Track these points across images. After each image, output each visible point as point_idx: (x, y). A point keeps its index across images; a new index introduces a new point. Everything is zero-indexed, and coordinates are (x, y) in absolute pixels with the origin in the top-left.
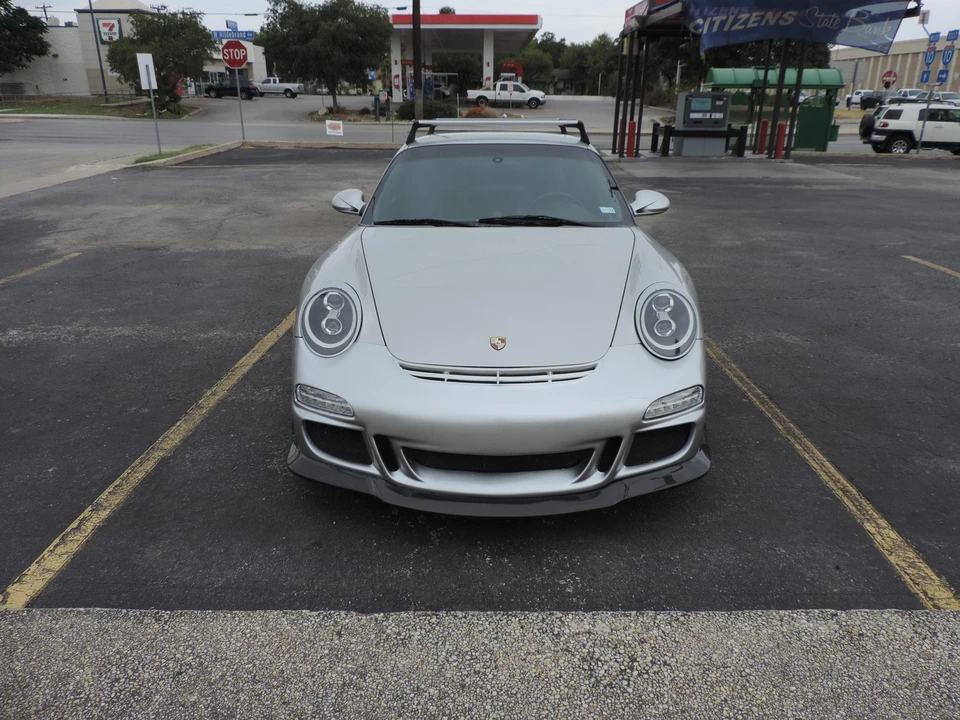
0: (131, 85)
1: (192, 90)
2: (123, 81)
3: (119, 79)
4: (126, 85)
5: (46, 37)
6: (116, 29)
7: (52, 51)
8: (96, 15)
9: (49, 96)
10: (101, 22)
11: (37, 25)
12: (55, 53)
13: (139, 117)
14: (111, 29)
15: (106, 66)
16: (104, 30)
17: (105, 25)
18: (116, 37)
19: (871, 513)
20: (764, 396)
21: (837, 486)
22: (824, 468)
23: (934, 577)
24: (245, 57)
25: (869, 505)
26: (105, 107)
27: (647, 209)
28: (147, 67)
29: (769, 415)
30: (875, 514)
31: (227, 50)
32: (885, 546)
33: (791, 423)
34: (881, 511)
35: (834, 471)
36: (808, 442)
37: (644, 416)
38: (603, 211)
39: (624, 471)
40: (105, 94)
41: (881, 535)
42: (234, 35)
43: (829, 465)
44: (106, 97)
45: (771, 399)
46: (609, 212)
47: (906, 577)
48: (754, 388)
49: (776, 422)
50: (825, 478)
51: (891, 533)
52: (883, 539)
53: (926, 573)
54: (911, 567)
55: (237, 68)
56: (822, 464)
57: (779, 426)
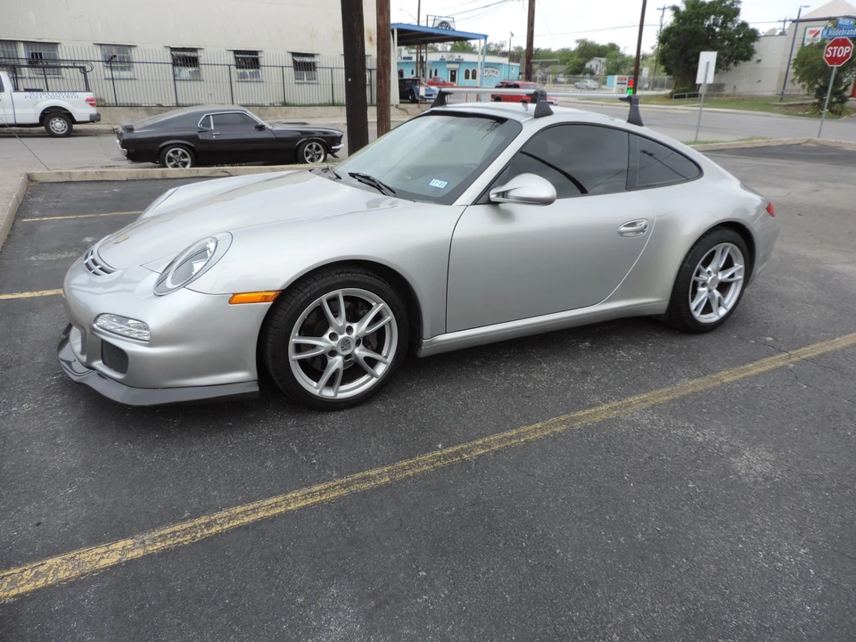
0: (804, 86)
2: (796, 82)
3: (793, 81)
4: (799, 86)
5: (756, 45)
6: (819, 37)
7: (756, 57)
8: (800, 24)
9: (741, 95)
10: (808, 30)
11: (753, 35)
12: (759, 58)
13: (799, 115)
14: (815, 35)
15: (792, 71)
16: (809, 36)
17: (811, 32)
18: (816, 42)
19: (159, 544)
20: (465, 456)
21: (221, 518)
22: (265, 509)
23: (15, 592)
24: (848, 54)
25: (179, 543)
26: (776, 105)
27: (511, 194)
28: (708, 63)
29: (405, 464)
30: (155, 548)
31: (831, 48)
32: (82, 556)
33: (391, 480)
34: (165, 553)
35: (261, 514)
36: (337, 494)
37: (95, 321)
38: (431, 184)
39: (98, 364)
40: (782, 94)
41: (105, 553)
42: (843, 32)
43: (278, 511)
44: (782, 97)
45: (464, 461)
46: (437, 185)
47: (18, 571)
48: (489, 447)
49: (386, 469)
50: (239, 509)
51: (112, 559)
52: (97, 554)
53: (22, 585)
54: (37, 574)
55: (835, 66)
56: (277, 505)
57: (373, 472)
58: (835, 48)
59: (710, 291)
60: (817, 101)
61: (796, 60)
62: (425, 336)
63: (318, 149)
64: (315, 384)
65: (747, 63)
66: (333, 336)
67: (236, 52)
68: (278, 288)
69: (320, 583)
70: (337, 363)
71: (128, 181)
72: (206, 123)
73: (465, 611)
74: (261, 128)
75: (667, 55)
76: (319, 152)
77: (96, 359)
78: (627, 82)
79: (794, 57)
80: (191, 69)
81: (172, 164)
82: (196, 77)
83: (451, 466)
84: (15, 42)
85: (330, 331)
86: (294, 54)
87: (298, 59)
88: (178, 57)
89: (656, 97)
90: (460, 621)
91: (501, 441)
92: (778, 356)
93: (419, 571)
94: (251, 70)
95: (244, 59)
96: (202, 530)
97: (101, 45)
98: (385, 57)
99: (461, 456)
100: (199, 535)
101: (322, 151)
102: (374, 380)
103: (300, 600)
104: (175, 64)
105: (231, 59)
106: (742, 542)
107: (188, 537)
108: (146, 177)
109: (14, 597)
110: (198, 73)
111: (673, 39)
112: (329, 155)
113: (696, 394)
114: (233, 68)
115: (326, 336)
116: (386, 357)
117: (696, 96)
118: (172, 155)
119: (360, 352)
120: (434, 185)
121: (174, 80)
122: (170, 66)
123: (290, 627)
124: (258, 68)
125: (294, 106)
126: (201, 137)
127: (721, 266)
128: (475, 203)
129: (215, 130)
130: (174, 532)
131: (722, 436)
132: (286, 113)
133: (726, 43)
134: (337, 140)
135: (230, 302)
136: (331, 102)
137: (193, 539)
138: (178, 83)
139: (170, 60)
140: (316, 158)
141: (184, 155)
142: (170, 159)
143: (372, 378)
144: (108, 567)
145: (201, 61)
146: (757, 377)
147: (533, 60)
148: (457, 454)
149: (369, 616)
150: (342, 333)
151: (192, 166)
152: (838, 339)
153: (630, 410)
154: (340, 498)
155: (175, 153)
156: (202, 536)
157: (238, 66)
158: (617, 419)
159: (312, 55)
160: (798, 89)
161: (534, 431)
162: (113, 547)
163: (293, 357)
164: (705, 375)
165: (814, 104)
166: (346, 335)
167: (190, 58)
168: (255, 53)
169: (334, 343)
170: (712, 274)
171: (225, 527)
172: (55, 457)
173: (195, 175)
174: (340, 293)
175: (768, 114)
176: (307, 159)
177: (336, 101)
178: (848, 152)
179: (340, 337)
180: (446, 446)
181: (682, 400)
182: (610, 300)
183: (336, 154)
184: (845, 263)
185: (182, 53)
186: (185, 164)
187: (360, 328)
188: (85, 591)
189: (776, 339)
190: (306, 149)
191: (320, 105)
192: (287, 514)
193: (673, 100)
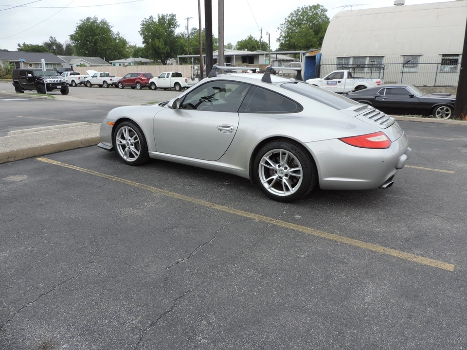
59: (279, 176)
62: (149, 150)
63: (447, 110)
64: (123, 154)
70: (126, 149)
74: (412, 96)
84: (366, 57)
88: (447, 59)
97: (404, 56)
101: (450, 112)
102: (135, 159)
104: (442, 64)
119: (131, 148)
129: (385, 96)
135: (108, 124)
138: (439, 74)
139: (440, 62)
140: (444, 116)
163: (117, 143)
166: (128, 141)
169: (125, 142)
170: (280, 167)
174: (126, 127)
176: (438, 115)
187: (132, 140)
190: (439, 110)
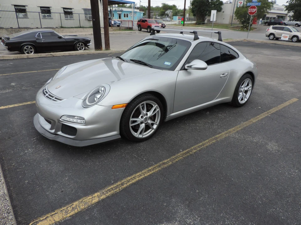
0: (238, 21)
1: (260, 23)
2: (236, 19)
3: (235, 19)
5: (222, 7)
6: (242, 4)
7: (223, 10)
9: (218, 24)
10: (239, 2)
11: (221, 3)
13: (237, 30)
14: (241, 4)
15: (234, 15)
16: (239, 4)
17: (240, 2)
18: (241, 6)
19: (109, 193)
20: (191, 153)
21: (125, 182)
22: (138, 177)
23: (69, 215)
24: (255, 11)
25: (115, 191)
26: (230, 27)
27: (192, 66)
28: (214, 14)
29: (174, 157)
30: (109, 194)
31: (250, 9)
32: (85, 200)
33: (172, 163)
34: (113, 195)
35: (137, 179)
36: (158, 169)
37: (61, 118)
38: (165, 63)
39: (60, 133)
40: (231, 23)
41: (92, 198)
42: (254, 4)
43: (142, 177)
44: (231, 24)
45: (191, 155)
46: (167, 64)
47: (65, 208)
48: (196, 149)
49: (169, 160)
50: (129, 178)
51: (96, 200)
52: (90, 199)
53: (70, 213)
54: (73, 208)
55: (252, 15)
56: (140, 175)
57: (165, 161)
58: (252, 9)
59: (243, 93)
60: (242, 25)
61: (236, 12)
62: (167, 115)
63: (82, 45)
64: (136, 134)
65: (220, 12)
66: (142, 117)
67: (41, 7)
68: (127, 103)
69: (168, 198)
70: (143, 126)
71: (14, 59)
72: (39, 35)
73: (215, 200)
74: (60, 38)
75: (194, 9)
76: (82, 46)
77: (59, 131)
78: (181, 19)
79: (235, 11)
80: (23, 14)
81: (26, 52)
82: (26, 17)
83: (188, 156)
85: (141, 116)
86: (64, 8)
87: (66, 10)
88: (17, 9)
89: (191, 24)
90: (215, 203)
91: (199, 147)
92: (265, 113)
93: (196, 191)
94: (48, 14)
95: (45, 10)
96: (121, 186)
98: (106, 11)
99: (189, 153)
100: (121, 188)
101: (83, 46)
102: (153, 130)
103: (165, 204)
104: (16, 12)
105: (39, 10)
106: (280, 170)
107: (118, 189)
108: (21, 58)
109: (70, 216)
110: (26, 15)
111: (196, 4)
112: (86, 47)
113: (247, 127)
114: (40, 13)
115: (140, 117)
116: (157, 122)
117: (204, 24)
118: (26, 48)
119: (150, 122)
120: (166, 64)
121: (17, 18)
122: (15, 12)
123: (167, 213)
124: (50, 13)
125: (65, 28)
126: (38, 41)
127: (246, 85)
128: (181, 70)
129: (43, 39)
130: (112, 188)
131: (260, 139)
132: (63, 30)
133: (213, 6)
134: (89, 42)
135: (112, 109)
136: (79, 26)
137: (119, 189)
138: (19, 19)
139: (14, 10)
140: (81, 48)
141: (31, 49)
142: (26, 50)
143: (152, 130)
144: (96, 203)
145: (27, 10)
146: (262, 119)
147: (150, 11)
148: (188, 152)
149: (189, 206)
150: (145, 116)
151: (35, 53)
152: (278, 106)
153: (231, 133)
154: (160, 171)
155: (27, 47)
156: (122, 188)
157: (42, 13)
158: (229, 137)
159: (71, 9)
160: (237, 22)
161: (207, 143)
162: (94, 196)
163: (131, 125)
164: (247, 120)
165: (242, 27)
166: (146, 116)
167: (22, 9)
168: (49, 8)
169: (143, 119)
170: (243, 88)
171: (128, 184)
172: (53, 167)
173: (40, 56)
174: (145, 102)
175: (227, 30)
176: (78, 49)
177: (81, 26)
178: (257, 43)
179: (144, 117)
180: (183, 150)
181: (244, 129)
182: (217, 98)
183: (88, 47)
184: (270, 81)
185: (19, 7)
186: (31, 52)
187: (150, 114)
188: (93, 211)
189: (262, 107)
190: (78, 45)
191: (75, 28)
192: (145, 178)
193: (197, 25)
